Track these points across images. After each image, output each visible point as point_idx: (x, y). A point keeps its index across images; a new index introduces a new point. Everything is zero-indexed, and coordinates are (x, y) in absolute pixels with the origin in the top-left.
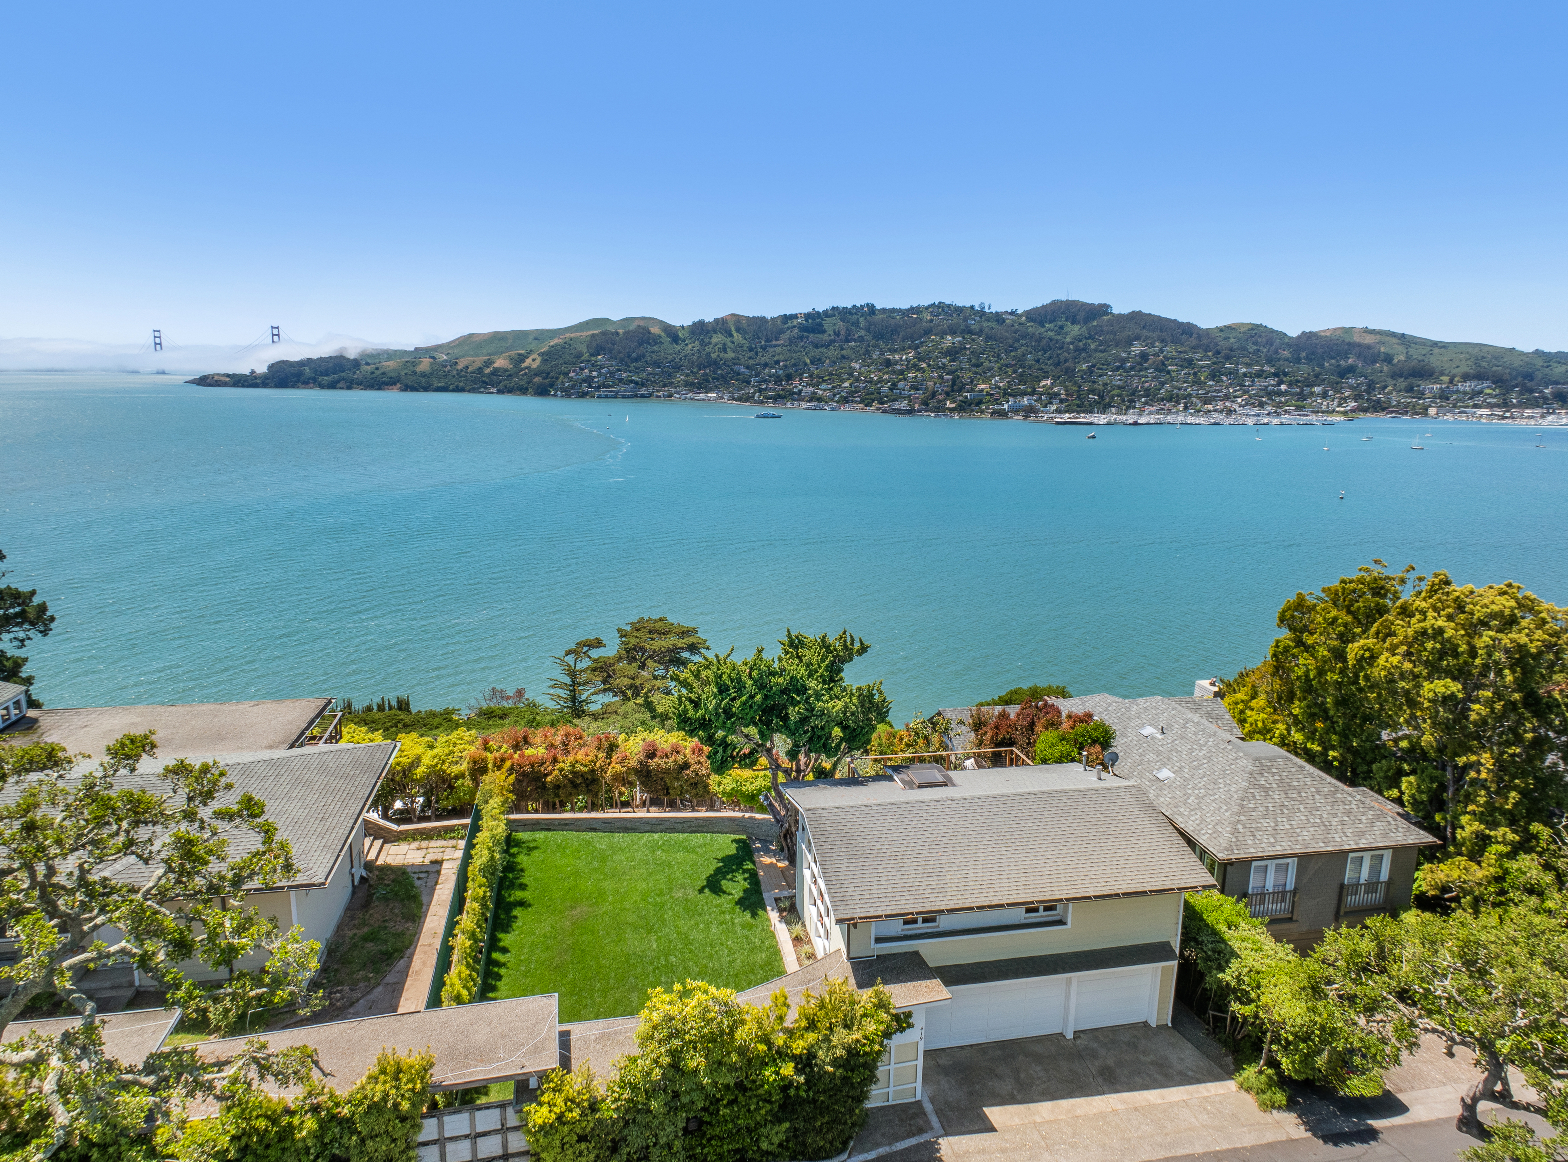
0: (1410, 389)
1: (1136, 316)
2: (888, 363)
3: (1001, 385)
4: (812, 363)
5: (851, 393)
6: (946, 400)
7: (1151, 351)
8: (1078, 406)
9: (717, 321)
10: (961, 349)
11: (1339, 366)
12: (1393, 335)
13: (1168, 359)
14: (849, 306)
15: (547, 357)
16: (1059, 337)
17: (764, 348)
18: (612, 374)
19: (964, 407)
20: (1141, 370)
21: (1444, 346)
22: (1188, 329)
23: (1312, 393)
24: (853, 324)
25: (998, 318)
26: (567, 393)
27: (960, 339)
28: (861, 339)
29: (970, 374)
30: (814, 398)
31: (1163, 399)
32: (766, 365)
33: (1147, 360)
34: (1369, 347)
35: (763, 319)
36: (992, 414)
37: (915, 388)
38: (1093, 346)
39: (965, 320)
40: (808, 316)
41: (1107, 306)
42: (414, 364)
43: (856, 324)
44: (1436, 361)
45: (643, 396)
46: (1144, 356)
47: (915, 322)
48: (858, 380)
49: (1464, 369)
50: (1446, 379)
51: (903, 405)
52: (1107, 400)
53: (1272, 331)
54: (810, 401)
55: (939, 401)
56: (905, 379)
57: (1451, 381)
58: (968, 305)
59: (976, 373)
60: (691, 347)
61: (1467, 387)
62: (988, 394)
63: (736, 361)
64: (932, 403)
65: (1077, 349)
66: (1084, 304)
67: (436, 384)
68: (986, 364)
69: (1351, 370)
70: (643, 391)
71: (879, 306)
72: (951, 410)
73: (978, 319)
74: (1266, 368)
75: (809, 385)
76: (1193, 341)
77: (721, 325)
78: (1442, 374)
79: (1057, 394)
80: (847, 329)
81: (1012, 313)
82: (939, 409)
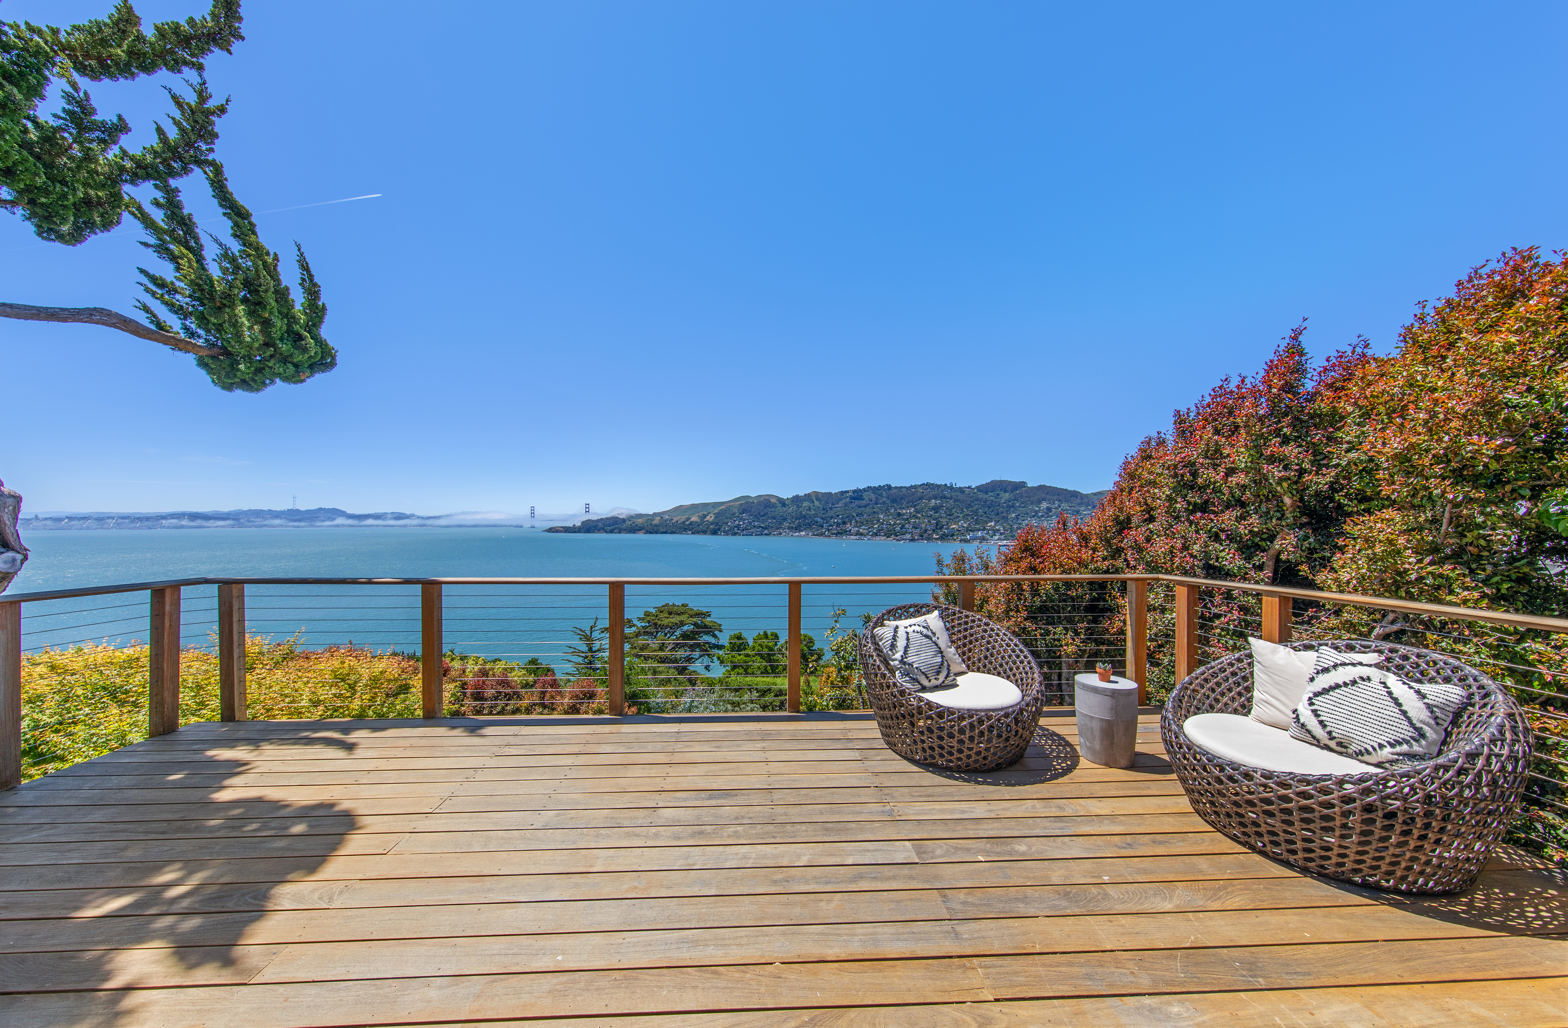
1: (1042, 488)
2: (899, 514)
3: (965, 525)
4: (857, 515)
5: (879, 531)
6: (933, 533)
8: (1012, 537)
9: (805, 495)
10: (940, 506)
15: (717, 515)
16: (997, 499)
17: (831, 508)
18: (750, 523)
19: (943, 537)
22: (1074, 494)
24: (879, 495)
25: (961, 490)
26: (726, 533)
27: (940, 501)
28: (884, 503)
29: (946, 520)
30: (858, 533)
32: (832, 517)
35: (830, 493)
36: (960, 540)
37: (915, 527)
38: (1017, 504)
39: (942, 491)
40: (854, 491)
41: (1025, 482)
42: (652, 520)
43: (881, 495)
45: (766, 534)
46: (1049, 509)
47: (914, 493)
51: (908, 536)
54: (856, 535)
55: (929, 534)
56: (909, 523)
58: (943, 483)
59: (950, 519)
60: (792, 509)
62: (957, 530)
63: (816, 515)
64: (925, 535)
65: (1008, 506)
66: (1010, 482)
67: (662, 530)
68: (956, 514)
70: (766, 532)
71: (893, 485)
72: (936, 539)
73: (949, 490)
75: (855, 526)
76: (1079, 501)
77: (808, 497)
79: (998, 530)
80: (876, 497)
81: (969, 487)
82: (929, 538)
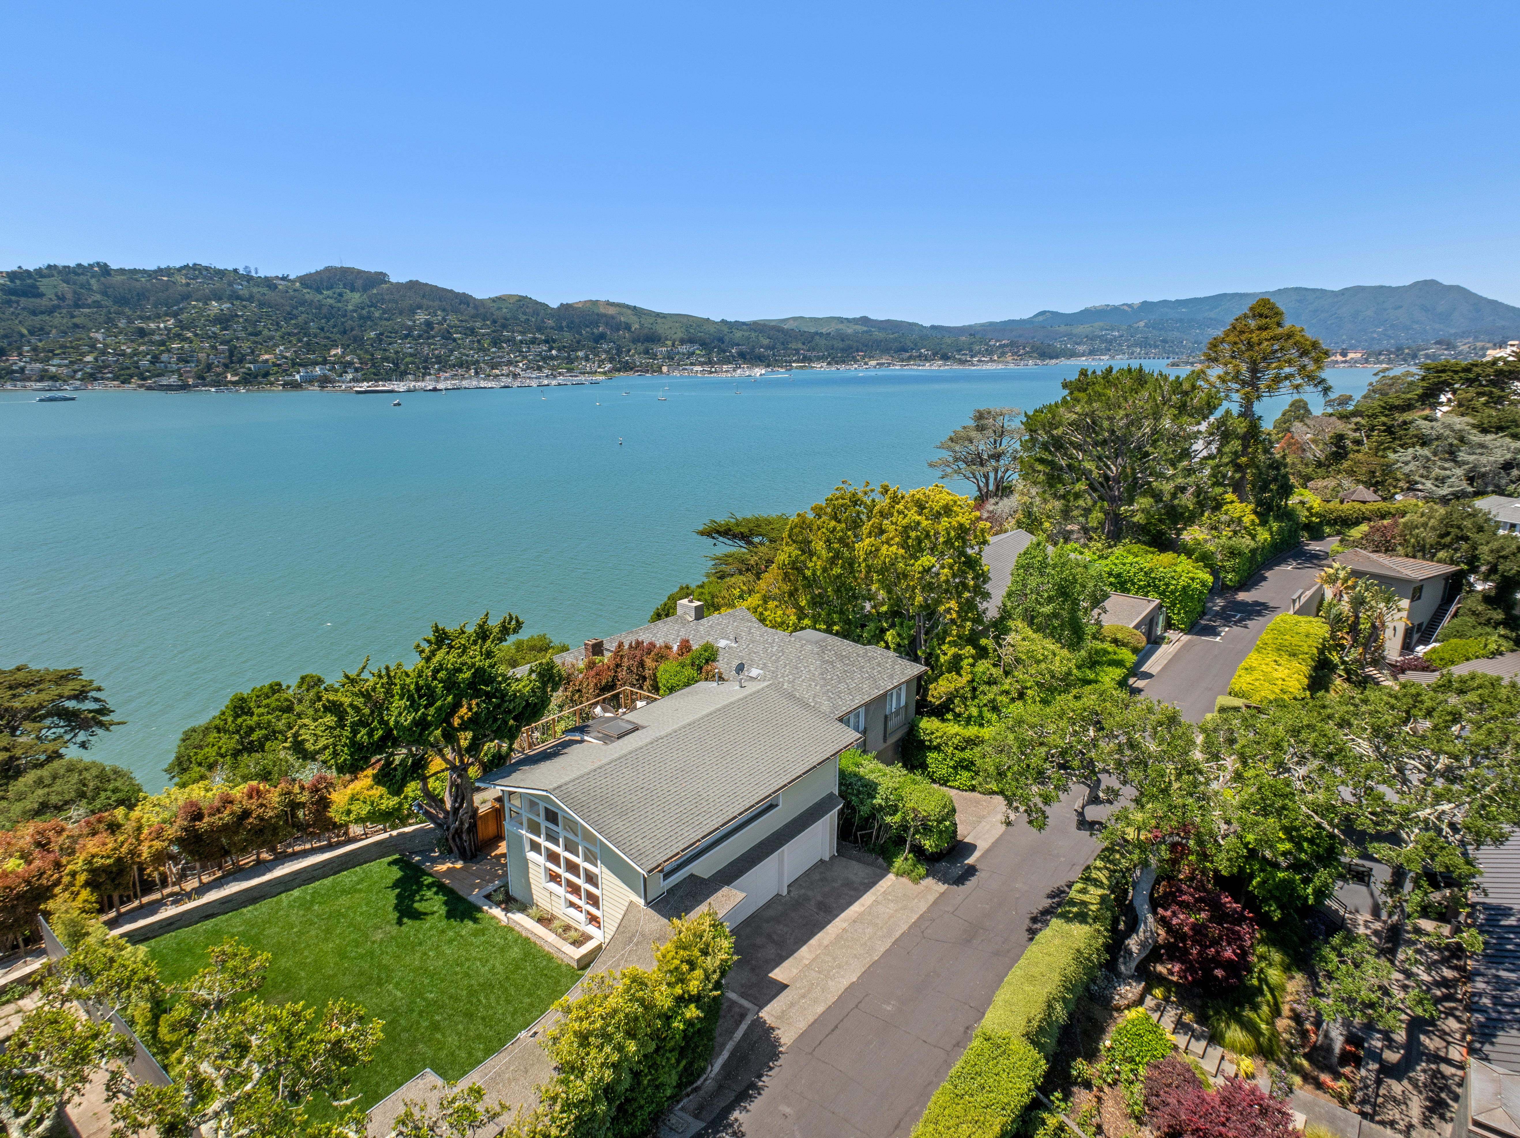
0: (647, 352)
1: (413, 285)
2: (142, 333)
3: (288, 354)
4: (32, 333)
5: (99, 369)
6: (225, 372)
7: (434, 319)
8: (375, 374)
10: (232, 316)
11: (593, 333)
12: (628, 307)
13: (452, 327)
14: (72, 264)
16: (340, 305)
19: (248, 379)
20: (429, 338)
21: (664, 316)
22: (465, 299)
23: (577, 357)
24: (82, 286)
25: (269, 283)
27: (229, 305)
28: (97, 304)
29: (248, 344)
30: (44, 377)
31: (454, 366)
33: (432, 329)
34: (613, 317)
36: (284, 385)
37: (184, 360)
38: (377, 314)
39: (230, 284)
40: (12, 275)
41: (385, 275)
43: (87, 286)
44: (661, 329)
46: (429, 325)
47: (167, 286)
48: (104, 353)
49: (680, 335)
50: (669, 343)
51: (173, 379)
52: (402, 367)
53: (537, 303)
54: (41, 379)
55: (218, 375)
56: (169, 351)
57: (673, 345)
58: (230, 268)
59: (256, 342)
61: (683, 349)
62: (275, 365)
64: (209, 377)
65: (361, 317)
66: (359, 272)
68: (266, 332)
69: (602, 337)
71: (114, 266)
72: (234, 383)
73: (244, 283)
74: (537, 335)
75: (33, 360)
76: (472, 312)
78: (667, 339)
79: (351, 363)
80: (75, 292)
81: (284, 278)
82: (219, 383)
